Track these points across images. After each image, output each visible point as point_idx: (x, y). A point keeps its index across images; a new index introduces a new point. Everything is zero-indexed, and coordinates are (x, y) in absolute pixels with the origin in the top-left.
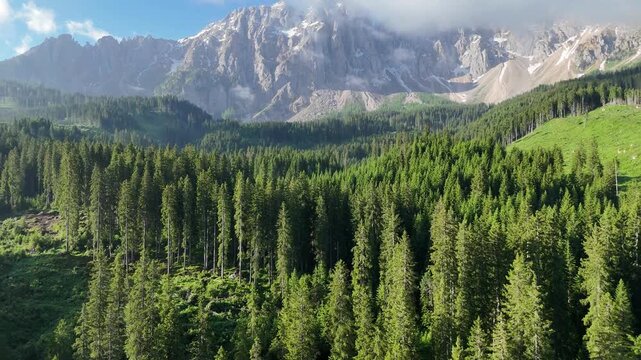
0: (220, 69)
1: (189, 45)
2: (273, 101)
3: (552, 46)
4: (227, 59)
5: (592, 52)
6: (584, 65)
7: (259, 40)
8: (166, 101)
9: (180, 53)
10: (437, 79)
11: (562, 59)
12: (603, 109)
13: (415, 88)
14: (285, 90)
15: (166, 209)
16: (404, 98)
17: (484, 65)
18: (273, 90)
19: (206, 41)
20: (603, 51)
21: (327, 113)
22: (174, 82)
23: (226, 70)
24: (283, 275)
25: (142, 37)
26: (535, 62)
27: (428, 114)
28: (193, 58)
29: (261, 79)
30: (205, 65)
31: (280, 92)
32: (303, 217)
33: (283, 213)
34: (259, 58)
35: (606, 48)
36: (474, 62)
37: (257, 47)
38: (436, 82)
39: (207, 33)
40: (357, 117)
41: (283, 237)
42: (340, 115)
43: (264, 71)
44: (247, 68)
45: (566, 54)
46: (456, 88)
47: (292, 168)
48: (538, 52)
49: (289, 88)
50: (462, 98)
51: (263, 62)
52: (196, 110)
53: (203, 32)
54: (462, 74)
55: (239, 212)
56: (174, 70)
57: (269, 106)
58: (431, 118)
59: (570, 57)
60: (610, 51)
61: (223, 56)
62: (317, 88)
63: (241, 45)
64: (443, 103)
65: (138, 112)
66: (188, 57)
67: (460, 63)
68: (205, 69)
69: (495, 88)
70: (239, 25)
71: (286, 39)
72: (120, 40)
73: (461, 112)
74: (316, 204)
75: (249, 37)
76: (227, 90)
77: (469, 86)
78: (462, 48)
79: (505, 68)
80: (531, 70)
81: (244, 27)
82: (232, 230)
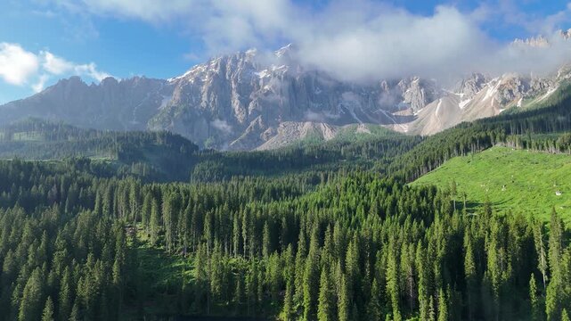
0: (203, 104)
1: (177, 83)
2: (247, 131)
3: (478, 85)
4: (209, 96)
5: (511, 92)
6: (505, 102)
7: (236, 81)
8: (163, 135)
9: (168, 90)
10: (384, 112)
11: (486, 97)
12: (491, 150)
13: (365, 120)
14: (257, 122)
15: (207, 223)
16: (356, 129)
17: (422, 102)
18: (247, 122)
19: (192, 81)
20: (520, 90)
21: (292, 142)
22: (165, 115)
23: (208, 105)
24: (266, 256)
25: (138, 77)
26: (464, 99)
27: (373, 145)
28: (181, 96)
29: (237, 112)
30: (191, 101)
31: (253, 123)
32: (276, 229)
33: (266, 226)
34: (235, 96)
35: (523, 88)
36: (414, 98)
37: (233, 86)
38: (383, 116)
39: (192, 74)
40: (315, 147)
41: (266, 238)
42: (302, 144)
43: (240, 107)
44: (225, 103)
45: (490, 92)
46: (400, 120)
47: (266, 194)
48: (467, 90)
49: (260, 120)
50: (404, 129)
51: (239, 99)
52: (186, 142)
53: (188, 73)
54: (405, 108)
55: (244, 225)
56: (164, 105)
57: (244, 136)
58: (375, 148)
59: (493, 95)
60: (526, 90)
61: (205, 94)
62: (284, 120)
63: (221, 83)
64: (387, 133)
65: (142, 144)
66: (177, 94)
67: (403, 99)
68: (190, 104)
69: (432, 120)
70: (219, 68)
71: (258, 80)
72: (120, 80)
73: (400, 143)
74: (281, 222)
75: (227, 78)
76: (208, 122)
77: (411, 118)
78: (404, 87)
79: (439, 104)
80: (462, 105)
81: (223, 69)
82: (241, 235)
